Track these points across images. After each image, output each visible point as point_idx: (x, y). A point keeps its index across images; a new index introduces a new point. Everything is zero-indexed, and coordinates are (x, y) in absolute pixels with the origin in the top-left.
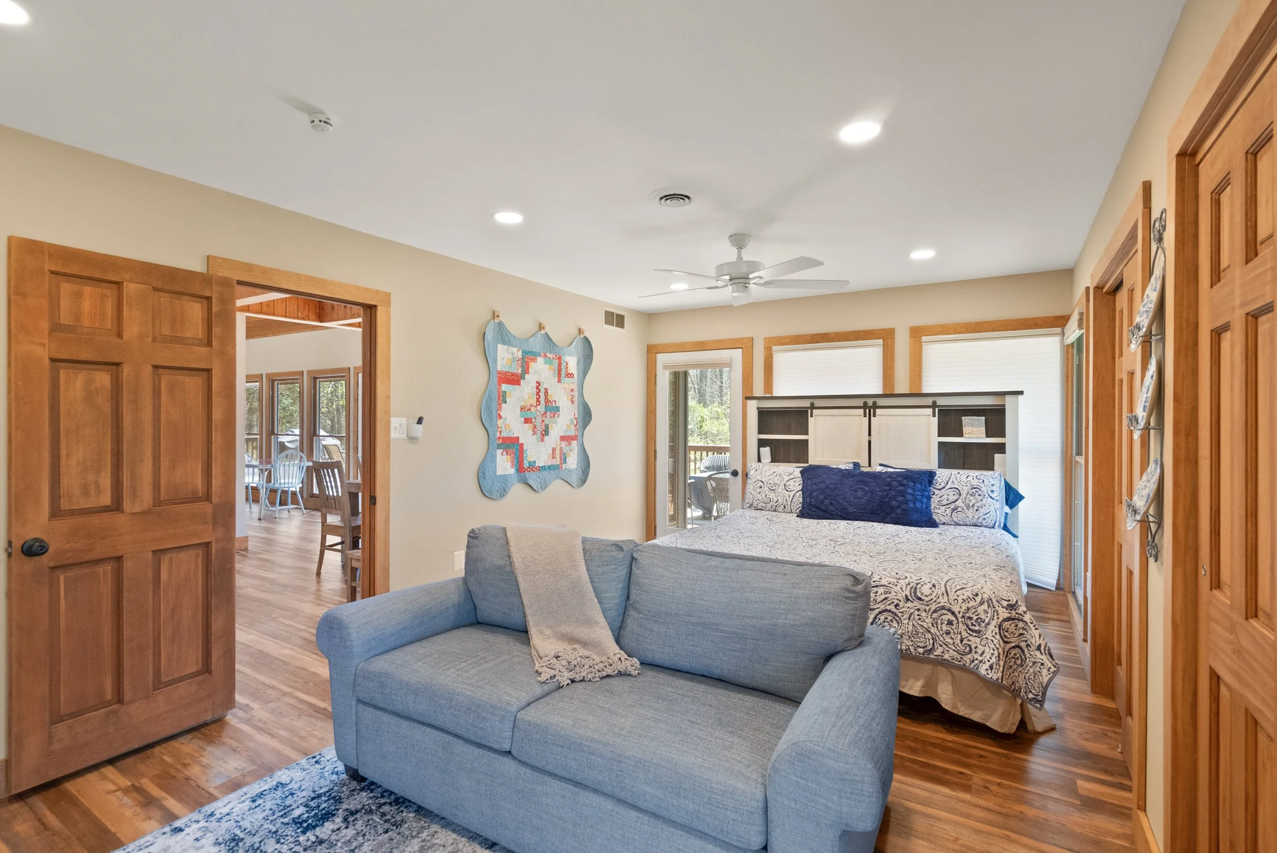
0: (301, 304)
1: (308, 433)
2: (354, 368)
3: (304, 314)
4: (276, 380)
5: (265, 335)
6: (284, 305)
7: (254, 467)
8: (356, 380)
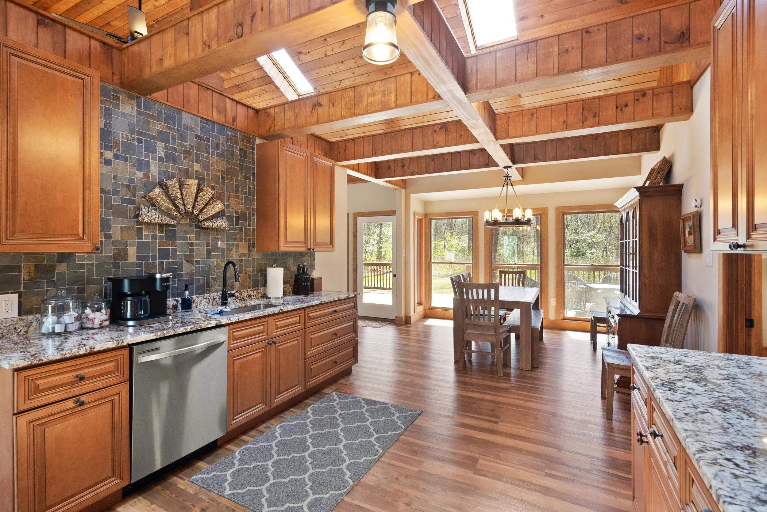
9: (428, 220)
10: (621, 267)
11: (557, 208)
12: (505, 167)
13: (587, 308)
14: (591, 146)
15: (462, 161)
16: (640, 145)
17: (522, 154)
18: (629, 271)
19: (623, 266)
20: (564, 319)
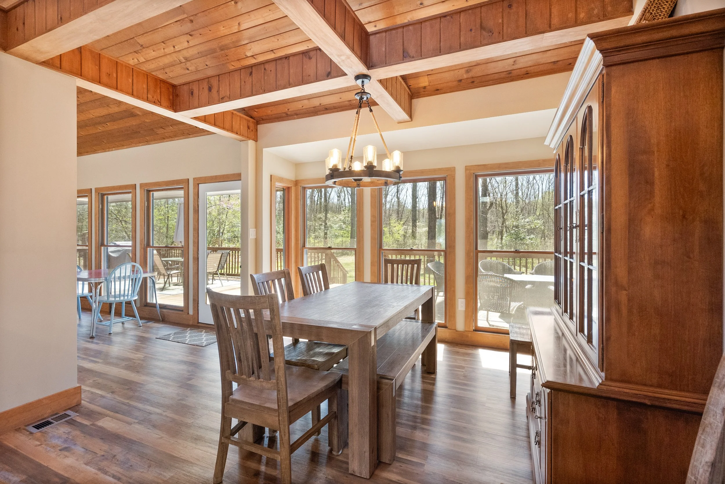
0: (151, 84)
1: (141, 244)
2: (194, 179)
3: (155, 97)
4: (105, 194)
5: (95, 152)
6: (130, 80)
7: (83, 280)
8: (197, 190)
9: (300, 189)
10: (556, 254)
11: (467, 168)
12: (357, 77)
13: (513, 310)
14: (500, 21)
15: (291, 71)
16: (593, 9)
17: (384, 49)
18: (571, 263)
19: (560, 253)
20: (478, 330)
